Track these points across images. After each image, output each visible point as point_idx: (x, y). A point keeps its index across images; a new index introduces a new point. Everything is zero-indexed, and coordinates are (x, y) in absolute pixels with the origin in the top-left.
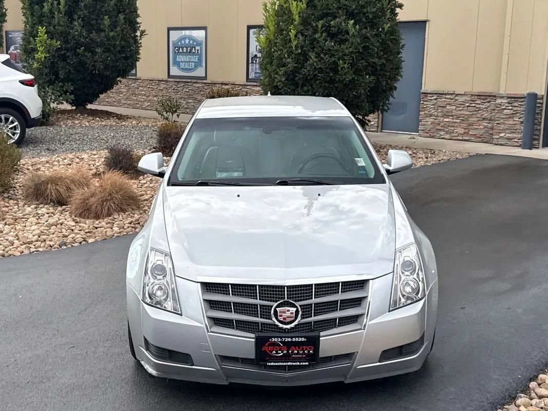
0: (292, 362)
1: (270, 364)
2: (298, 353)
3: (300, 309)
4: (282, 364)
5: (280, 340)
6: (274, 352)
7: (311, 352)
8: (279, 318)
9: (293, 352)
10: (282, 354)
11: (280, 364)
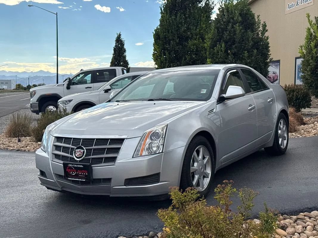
0: (78, 179)
1: (69, 179)
2: (81, 174)
3: (85, 151)
4: (74, 179)
5: (72, 166)
6: (71, 172)
7: (87, 174)
8: (76, 155)
9: (79, 173)
10: (74, 174)
11: (77, 179)
